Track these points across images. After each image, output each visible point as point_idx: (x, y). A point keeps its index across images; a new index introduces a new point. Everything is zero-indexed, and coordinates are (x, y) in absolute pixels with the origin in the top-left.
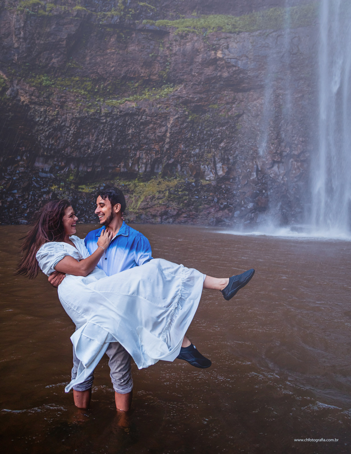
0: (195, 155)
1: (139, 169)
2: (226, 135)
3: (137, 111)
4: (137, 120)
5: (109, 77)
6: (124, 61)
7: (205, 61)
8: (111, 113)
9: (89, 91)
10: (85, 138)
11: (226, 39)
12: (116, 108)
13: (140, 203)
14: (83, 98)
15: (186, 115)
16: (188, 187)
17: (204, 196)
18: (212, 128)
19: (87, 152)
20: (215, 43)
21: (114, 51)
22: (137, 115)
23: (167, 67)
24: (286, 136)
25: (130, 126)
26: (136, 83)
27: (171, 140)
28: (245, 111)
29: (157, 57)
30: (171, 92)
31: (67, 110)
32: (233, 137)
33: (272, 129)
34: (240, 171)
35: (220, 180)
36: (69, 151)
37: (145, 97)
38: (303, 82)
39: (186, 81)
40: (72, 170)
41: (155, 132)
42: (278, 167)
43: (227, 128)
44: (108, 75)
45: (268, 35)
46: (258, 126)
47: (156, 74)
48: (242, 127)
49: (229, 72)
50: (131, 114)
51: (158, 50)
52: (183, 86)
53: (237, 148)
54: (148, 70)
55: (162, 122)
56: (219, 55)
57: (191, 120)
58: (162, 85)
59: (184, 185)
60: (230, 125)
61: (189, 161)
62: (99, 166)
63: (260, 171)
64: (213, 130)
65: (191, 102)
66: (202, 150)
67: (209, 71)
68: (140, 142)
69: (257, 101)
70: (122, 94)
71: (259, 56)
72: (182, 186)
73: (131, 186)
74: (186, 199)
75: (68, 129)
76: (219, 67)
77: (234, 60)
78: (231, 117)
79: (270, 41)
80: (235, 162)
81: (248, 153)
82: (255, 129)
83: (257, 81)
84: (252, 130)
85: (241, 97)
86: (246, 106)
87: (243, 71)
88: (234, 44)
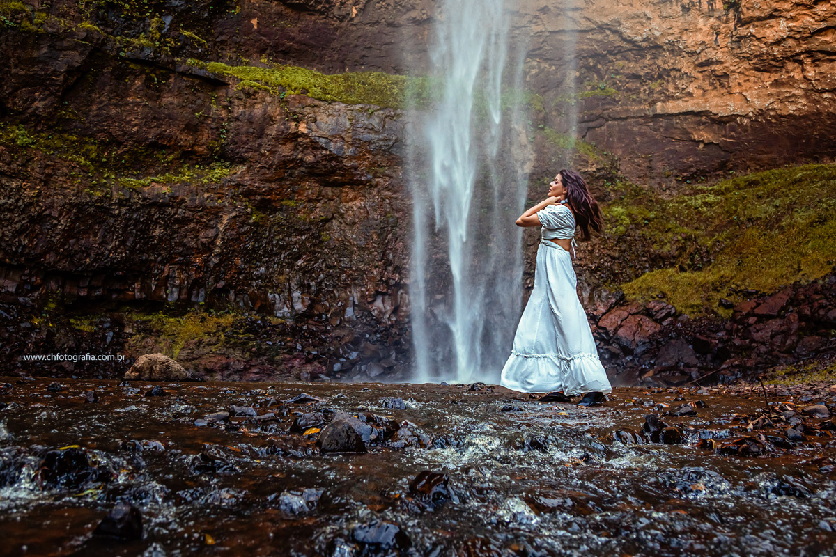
0: (258, 277)
1: (167, 294)
2: (307, 248)
3: (170, 201)
4: (170, 214)
5: (127, 141)
6: (155, 118)
7: (281, 135)
8: (128, 200)
9: (92, 160)
10: (82, 239)
11: (313, 107)
12: (136, 192)
13: (178, 351)
14: (84, 171)
15: (248, 213)
16: (252, 328)
17: (280, 342)
18: (286, 236)
19: (83, 262)
20: (298, 110)
21: (138, 100)
22: (169, 206)
23: (222, 136)
24: (394, 257)
25: (156, 223)
26: (169, 154)
27: (223, 251)
28: (335, 215)
29: (206, 118)
30: (226, 175)
31: (55, 190)
32: (316, 253)
33: (376, 245)
34: (328, 305)
35: (300, 317)
36: (52, 260)
37: (183, 178)
39: (251, 162)
40: (52, 292)
41: (197, 237)
42: (383, 301)
43: (307, 238)
44: (126, 137)
45: (372, 112)
46: (355, 239)
47: (204, 144)
48: (330, 239)
49: (315, 156)
50: (160, 205)
51: (209, 109)
52: (245, 168)
53: (322, 270)
54: (191, 137)
55: (210, 221)
56: (303, 128)
57: (255, 222)
58: (211, 163)
59: (247, 325)
60: (313, 234)
61: (250, 285)
62: (100, 287)
64: (287, 239)
65: (256, 193)
66: (271, 270)
67: (285, 150)
68: (170, 250)
69: (354, 203)
70: (146, 170)
71: (360, 140)
72: (242, 325)
73: (153, 323)
74: (253, 346)
75: (55, 222)
76: (301, 146)
77: (324, 140)
78: (313, 221)
79: (375, 121)
80: (319, 291)
81: (339, 277)
82: (350, 243)
83: (355, 175)
84: (345, 245)
85: (330, 194)
86: (337, 208)
87: (336, 158)
88: (324, 117)
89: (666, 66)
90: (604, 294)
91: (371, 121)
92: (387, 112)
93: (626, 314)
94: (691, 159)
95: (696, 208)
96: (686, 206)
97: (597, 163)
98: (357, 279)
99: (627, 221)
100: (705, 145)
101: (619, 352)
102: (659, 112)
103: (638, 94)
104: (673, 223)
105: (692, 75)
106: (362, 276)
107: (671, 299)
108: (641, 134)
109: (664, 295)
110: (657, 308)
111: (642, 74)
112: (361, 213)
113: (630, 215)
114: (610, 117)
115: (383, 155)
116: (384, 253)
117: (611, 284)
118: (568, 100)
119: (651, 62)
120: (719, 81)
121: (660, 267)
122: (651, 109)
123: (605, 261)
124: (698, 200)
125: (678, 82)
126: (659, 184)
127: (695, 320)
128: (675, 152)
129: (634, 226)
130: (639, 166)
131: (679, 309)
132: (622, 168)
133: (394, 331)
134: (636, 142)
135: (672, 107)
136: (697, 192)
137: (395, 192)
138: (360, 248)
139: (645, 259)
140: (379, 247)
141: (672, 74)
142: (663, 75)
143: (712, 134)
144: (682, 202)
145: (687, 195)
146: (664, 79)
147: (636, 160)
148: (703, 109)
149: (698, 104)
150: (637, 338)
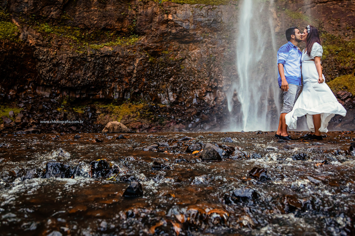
0: (153, 87)
1: (114, 96)
2: (174, 72)
3: (113, 54)
4: (113, 60)
5: (92, 28)
6: (104, 16)
7: (160, 21)
8: (94, 54)
9: (78, 37)
10: (76, 73)
11: (174, 7)
12: (98, 50)
14: (74, 42)
15: (147, 58)
16: (151, 109)
17: (164, 115)
18: (164, 68)
19: (77, 83)
20: (167, 9)
21: (96, 9)
22: (112, 56)
23: (134, 23)
24: (214, 75)
25: (107, 64)
26: (111, 33)
27: (137, 76)
28: (186, 57)
29: (127, 15)
30: (137, 41)
31: (63, 51)
32: (178, 74)
34: (185, 98)
35: (172, 104)
36: (64, 82)
37: (118, 43)
38: (224, 41)
39: (147, 34)
40: (65, 96)
41: (125, 69)
42: (210, 95)
43: (174, 68)
44: (92, 26)
45: (202, 8)
46: (196, 67)
47: (126, 27)
48: (185, 68)
49: (176, 30)
50: (108, 56)
51: (128, 11)
52: (145, 37)
53: (181, 82)
54: (120, 24)
55: (131, 62)
56: (170, 17)
57: (151, 62)
58: (130, 36)
59: (149, 108)
60: (177, 66)
61: (150, 90)
62: (85, 94)
63: (198, 98)
64: (165, 69)
65: (150, 49)
66: (159, 83)
67: (163, 28)
68: (114, 76)
69: (195, 51)
70: (101, 40)
71: (197, 21)
72: (147, 108)
73: (108, 108)
74: (152, 117)
75: (64, 66)
76: (169, 25)
77: (180, 22)
78: (177, 60)
79: (204, 12)
80: (180, 92)
81: (189, 85)
82: (194, 69)
83: (195, 38)
84: (192, 70)
85: (184, 47)
86: (187, 54)
87: (186, 30)
91: (202, 12)
92: (209, 7)
98: (197, 86)
99: (327, 52)
106: (200, 84)
107: (350, 89)
109: (347, 88)
110: (343, 94)
112: (199, 55)
113: (329, 50)
114: (318, 2)
115: (208, 28)
116: (210, 73)
126: (344, 33)
130: (333, 25)
131: (354, 94)
132: (324, 27)
133: (215, 108)
134: (332, 13)
137: (214, 45)
138: (199, 72)
139: (336, 71)
140: (207, 71)
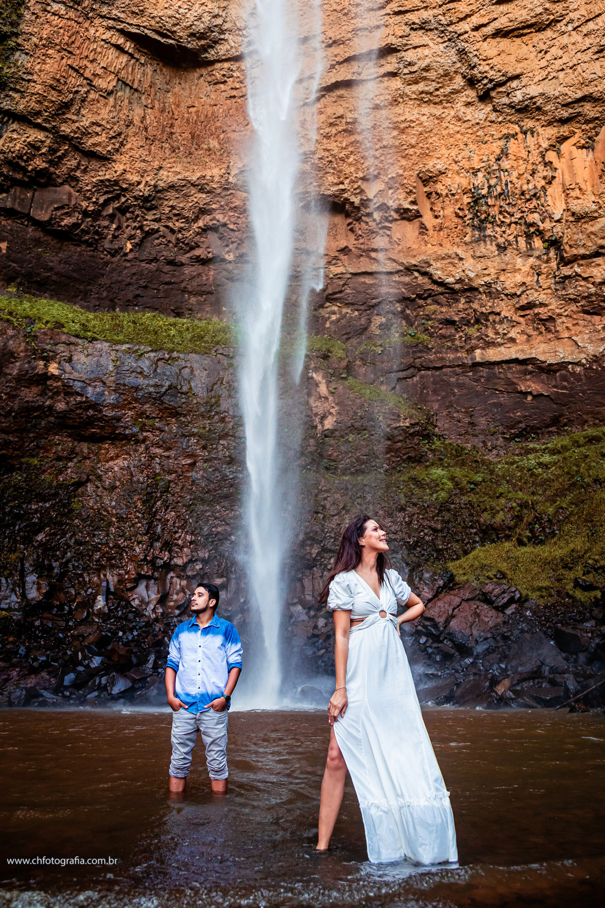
2: (51, 518)
11: (68, 344)
18: (23, 503)
20: (48, 347)
24: (163, 530)
28: (91, 477)
32: (63, 525)
33: (140, 515)
34: (73, 592)
35: (32, 609)
38: (195, 441)
42: (147, 588)
43: (53, 506)
45: (142, 354)
46: (114, 507)
48: (83, 507)
49: (67, 403)
53: (69, 546)
56: (53, 369)
60: (61, 500)
63: (112, 593)
64: (24, 506)
69: (115, 462)
71: (125, 385)
76: (49, 390)
77: (79, 384)
78: (62, 484)
79: (145, 364)
80: (63, 575)
81: (91, 556)
82: (108, 512)
83: (117, 427)
84: (101, 514)
85: (86, 451)
86: (94, 469)
87: (95, 406)
88: (83, 358)
89: (484, 310)
90: (427, 575)
91: (140, 363)
92: (160, 355)
93: (457, 600)
94: (519, 414)
95: (529, 470)
96: (517, 467)
97: (411, 417)
98: (114, 558)
99: (450, 485)
100: (534, 397)
101: (453, 651)
102: (478, 359)
103: (453, 341)
104: (504, 488)
105: (514, 319)
106: (121, 554)
107: (512, 579)
108: (460, 386)
109: (504, 576)
110: (496, 591)
111: (457, 319)
112: (124, 475)
113: (452, 479)
114: (422, 366)
115: (153, 404)
116: (151, 525)
117: (433, 563)
118: (373, 348)
119: (466, 306)
120: (544, 325)
121: (493, 541)
122: (470, 357)
123: (426, 534)
124: (531, 460)
125: (498, 326)
126: (484, 442)
127: (546, 607)
128: (500, 405)
129: (458, 491)
130: (459, 421)
131: (524, 592)
132: (439, 424)
133: (158, 627)
134: (454, 394)
135: (493, 354)
136: (528, 451)
137: (168, 449)
138: (121, 519)
139: (474, 530)
140: (143, 518)
141: (491, 318)
142: (480, 319)
143: (541, 385)
144: (512, 463)
145: (517, 455)
146: (482, 324)
147: (455, 415)
148: (528, 357)
149: (522, 351)
150: (475, 632)
